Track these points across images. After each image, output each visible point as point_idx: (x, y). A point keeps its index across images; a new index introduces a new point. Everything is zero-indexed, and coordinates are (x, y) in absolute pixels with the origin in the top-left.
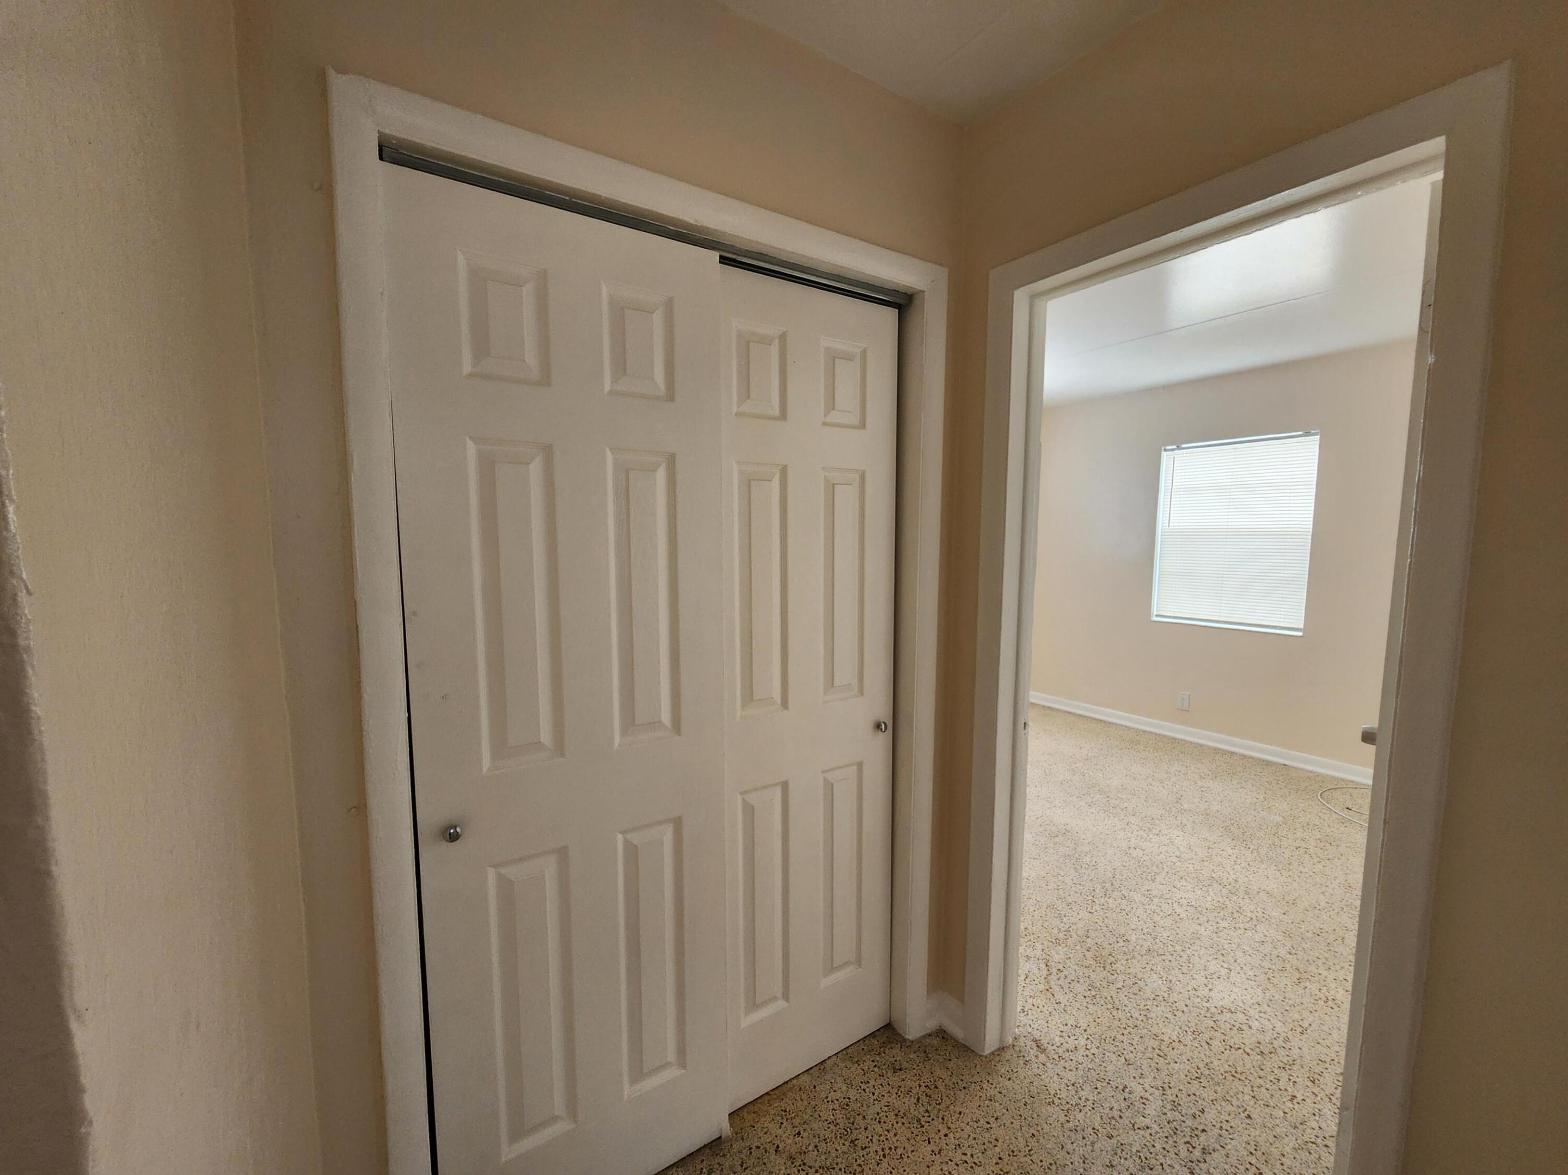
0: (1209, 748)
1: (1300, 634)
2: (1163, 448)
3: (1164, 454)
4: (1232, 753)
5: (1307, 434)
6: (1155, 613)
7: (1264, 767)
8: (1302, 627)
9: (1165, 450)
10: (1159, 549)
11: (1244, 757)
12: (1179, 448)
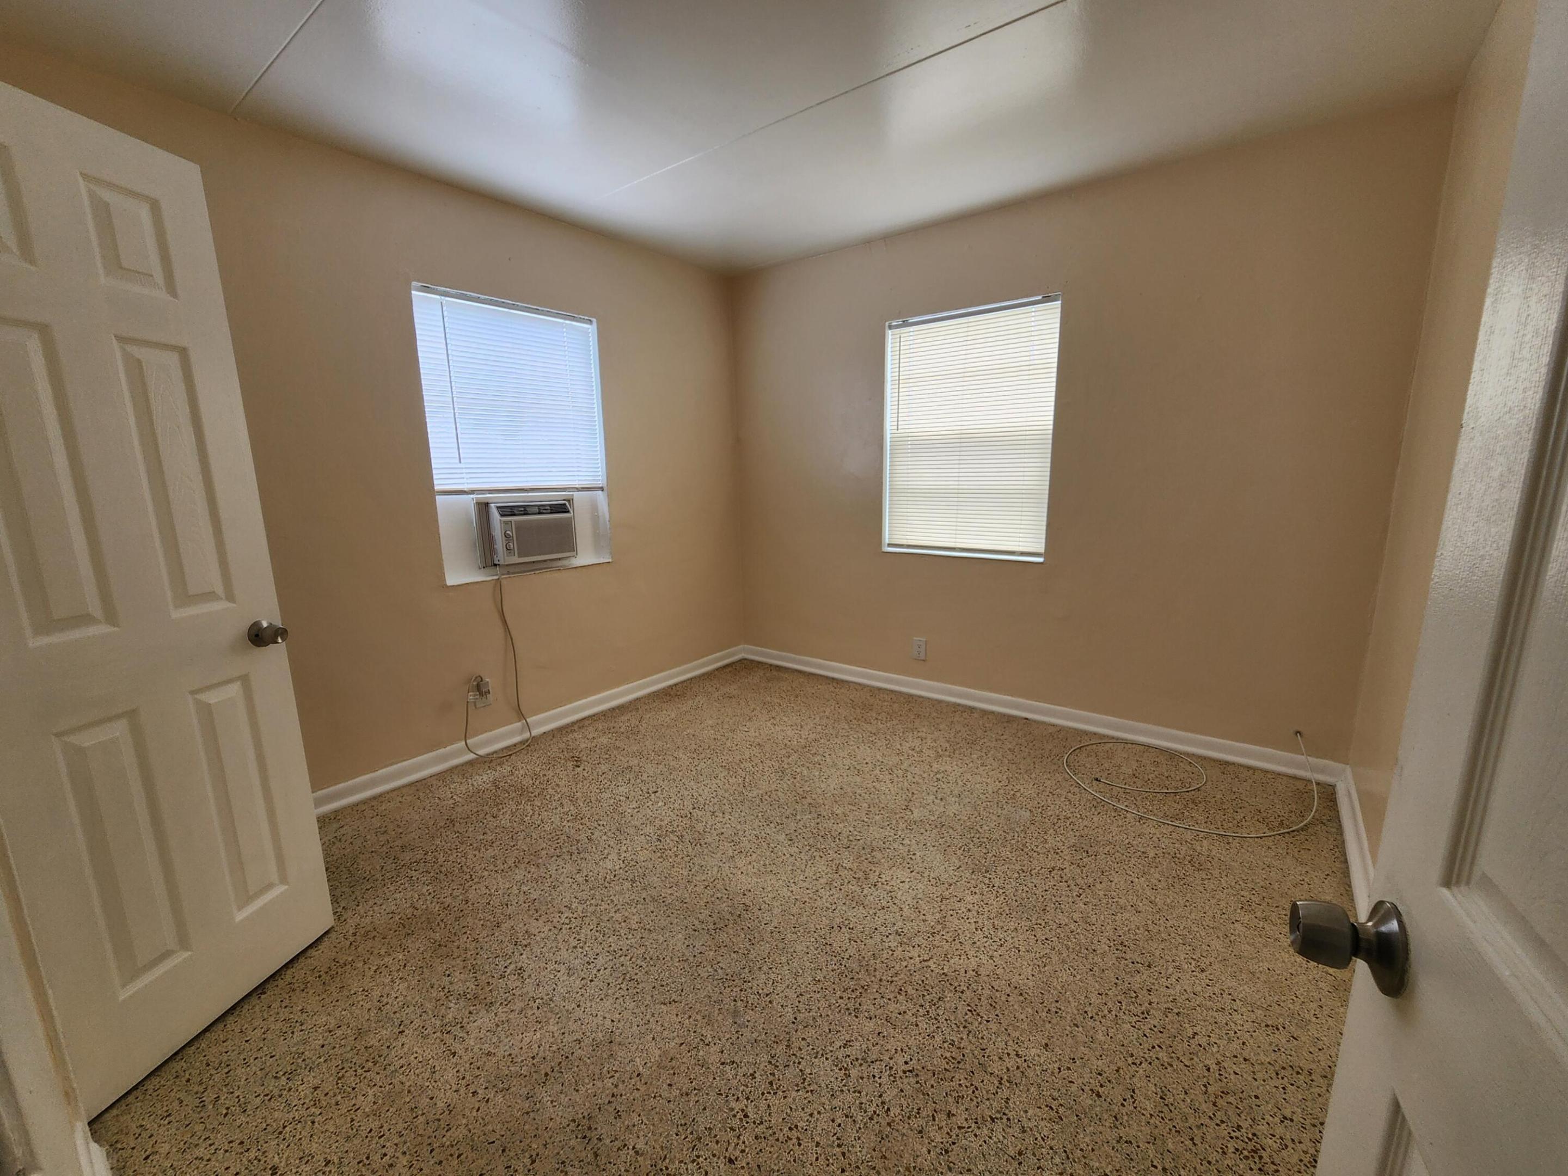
0: (948, 704)
1: (1041, 560)
2: (887, 324)
3: (889, 333)
4: (972, 709)
5: (1047, 299)
6: (887, 541)
7: (1005, 724)
8: (1042, 551)
9: (890, 327)
10: (888, 460)
11: (985, 713)
12: (905, 324)
